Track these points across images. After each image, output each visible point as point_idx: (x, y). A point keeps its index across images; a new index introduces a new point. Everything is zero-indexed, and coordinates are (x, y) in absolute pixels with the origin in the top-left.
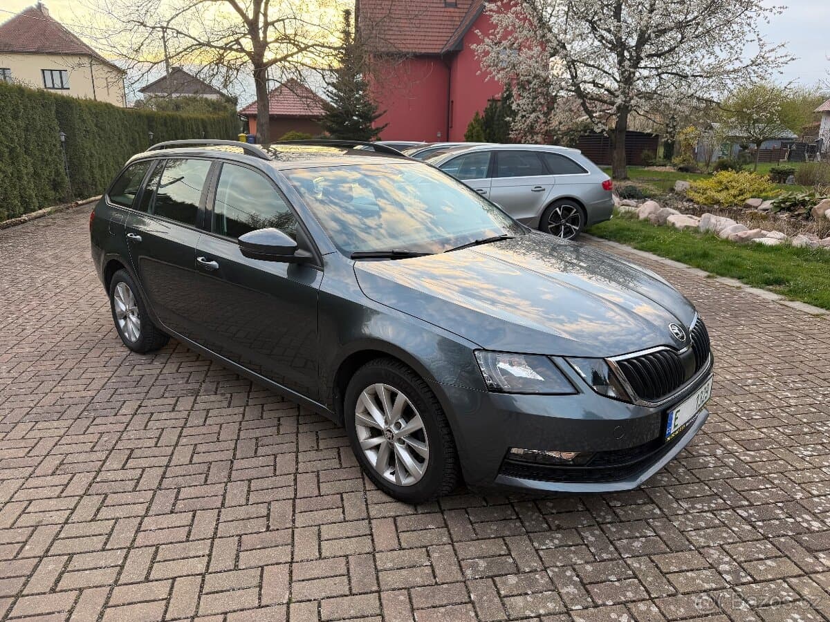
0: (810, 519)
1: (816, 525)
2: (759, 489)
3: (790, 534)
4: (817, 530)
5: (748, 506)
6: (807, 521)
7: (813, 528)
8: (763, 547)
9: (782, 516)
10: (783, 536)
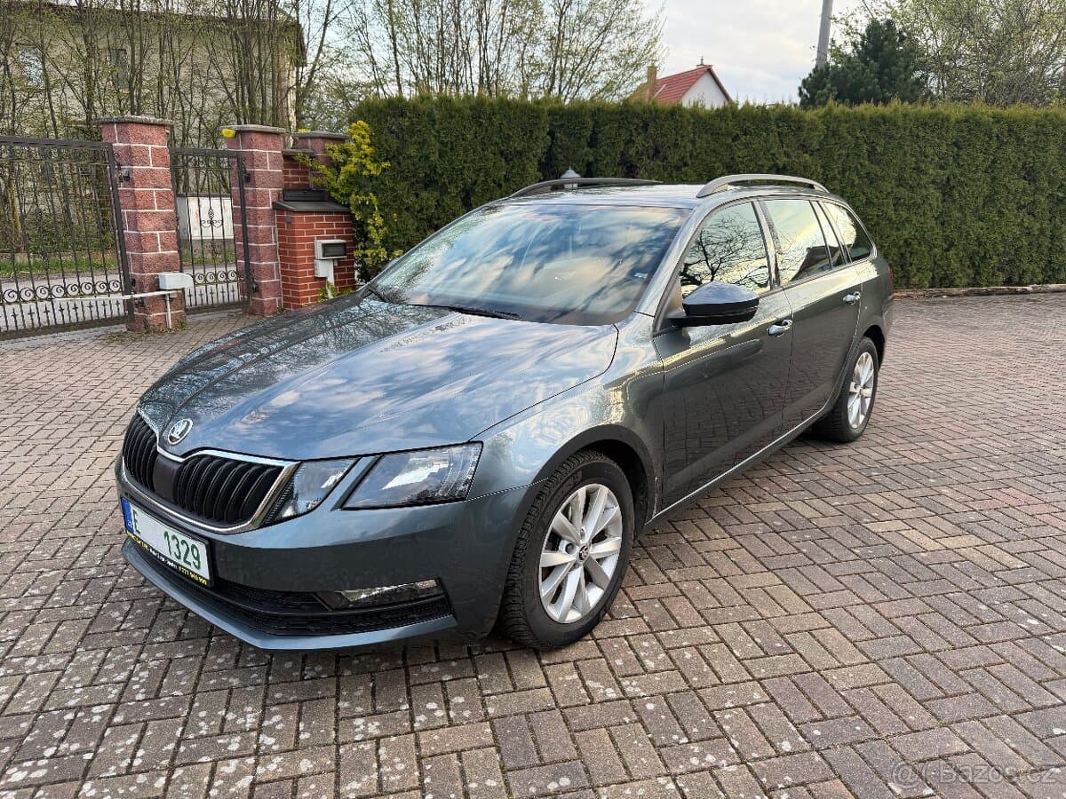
0: (32, 776)
1: (17, 776)
2: (138, 746)
3: (28, 739)
4: (8, 772)
5: (111, 719)
6: (31, 770)
7: (16, 769)
8: (29, 702)
9: (64, 746)
10: (30, 731)
